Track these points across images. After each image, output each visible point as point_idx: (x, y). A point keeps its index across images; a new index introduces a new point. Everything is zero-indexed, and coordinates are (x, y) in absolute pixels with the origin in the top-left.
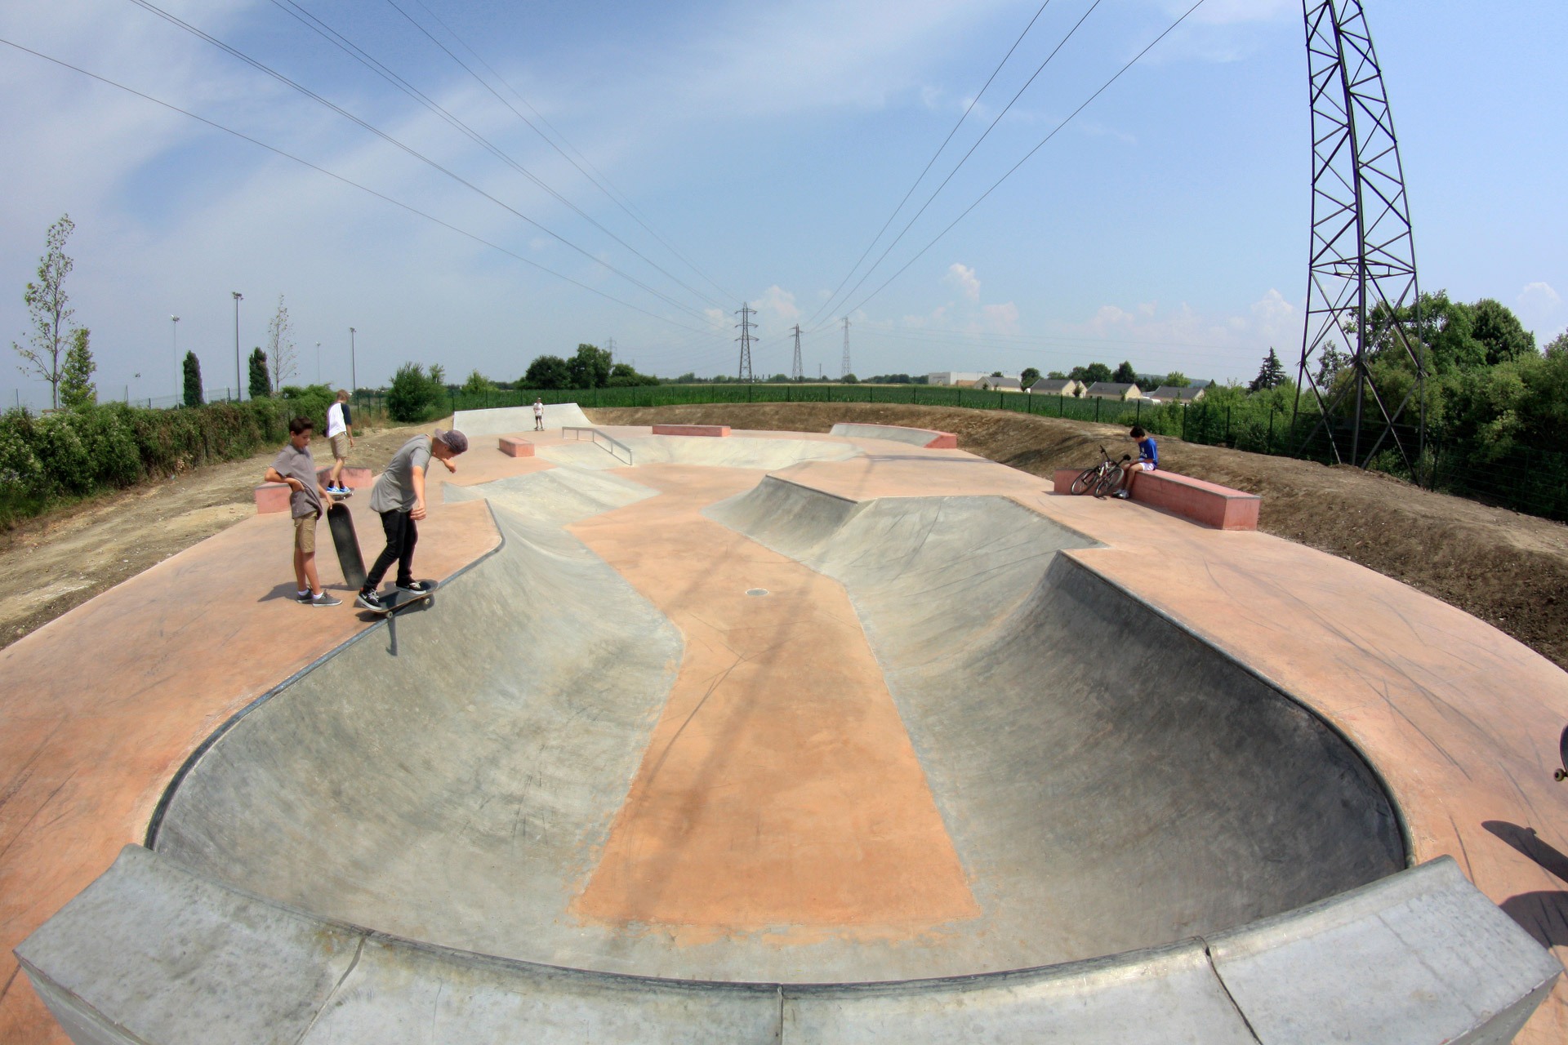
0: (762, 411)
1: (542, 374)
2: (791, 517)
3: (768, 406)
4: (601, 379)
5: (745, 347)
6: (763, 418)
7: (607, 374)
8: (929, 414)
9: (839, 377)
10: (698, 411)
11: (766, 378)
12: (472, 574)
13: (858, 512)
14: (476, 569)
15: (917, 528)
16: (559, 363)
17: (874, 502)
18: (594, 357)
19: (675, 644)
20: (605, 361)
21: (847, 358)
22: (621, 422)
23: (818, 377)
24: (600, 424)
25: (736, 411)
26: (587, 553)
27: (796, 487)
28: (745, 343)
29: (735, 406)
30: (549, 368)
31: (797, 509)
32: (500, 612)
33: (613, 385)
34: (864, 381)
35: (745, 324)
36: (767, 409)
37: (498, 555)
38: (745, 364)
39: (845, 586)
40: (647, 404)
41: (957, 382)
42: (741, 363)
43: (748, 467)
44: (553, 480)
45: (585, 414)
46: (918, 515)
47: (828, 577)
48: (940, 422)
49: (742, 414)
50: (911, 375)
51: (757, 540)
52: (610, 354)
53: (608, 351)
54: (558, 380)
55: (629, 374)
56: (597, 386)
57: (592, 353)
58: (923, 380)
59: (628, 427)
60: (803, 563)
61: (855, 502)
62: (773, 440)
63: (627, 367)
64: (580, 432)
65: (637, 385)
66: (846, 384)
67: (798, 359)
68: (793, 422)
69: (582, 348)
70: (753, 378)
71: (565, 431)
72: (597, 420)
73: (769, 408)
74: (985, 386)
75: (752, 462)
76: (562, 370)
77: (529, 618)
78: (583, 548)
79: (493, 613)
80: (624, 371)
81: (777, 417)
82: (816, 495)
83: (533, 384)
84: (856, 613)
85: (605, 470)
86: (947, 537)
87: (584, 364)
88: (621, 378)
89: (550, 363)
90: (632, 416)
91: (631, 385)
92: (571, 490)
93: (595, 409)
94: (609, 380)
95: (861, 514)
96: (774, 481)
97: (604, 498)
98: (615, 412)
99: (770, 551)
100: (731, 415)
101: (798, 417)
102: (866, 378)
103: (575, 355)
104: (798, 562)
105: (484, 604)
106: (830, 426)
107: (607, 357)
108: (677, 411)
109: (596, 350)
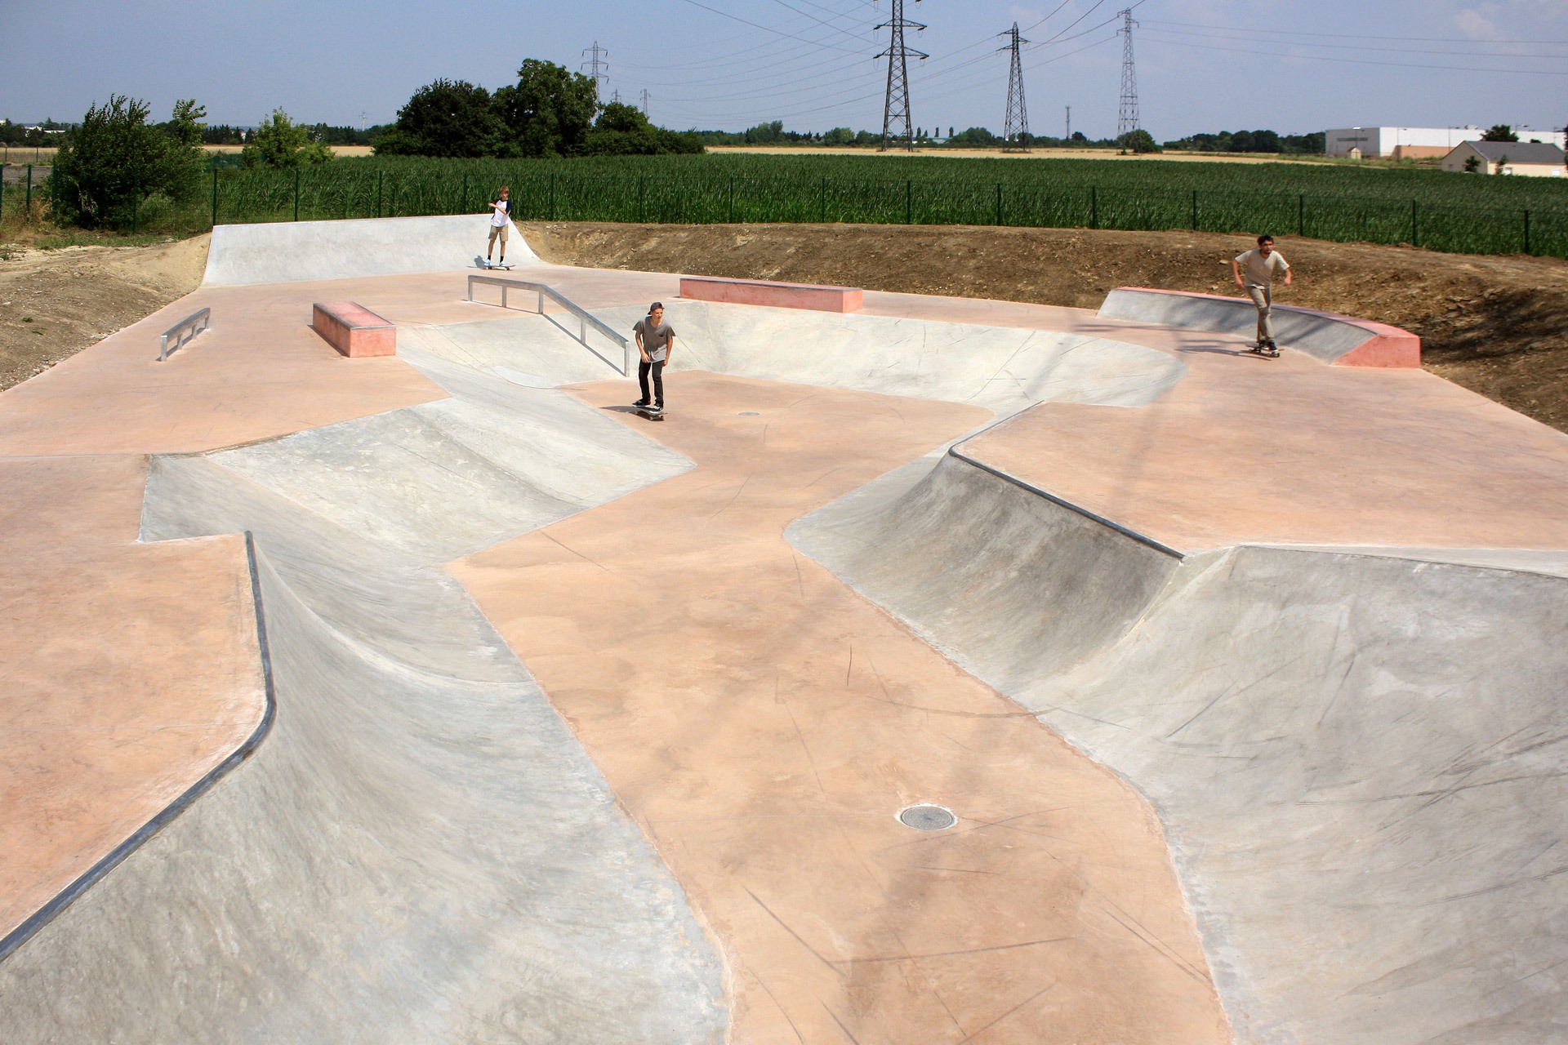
0: (936, 248)
1: (437, 120)
2: (1013, 574)
3: (950, 234)
4: (571, 137)
5: (897, 73)
6: (940, 265)
7: (585, 125)
8: (1343, 268)
9: (1113, 136)
10: (787, 237)
11: (945, 134)
12: (167, 840)
13: (1185, 582)
14: (179, 822)
15: (1345, 646)
16: (480, 97)
17: (1225, 558)
18: (556, 88)
19: (703, 1007)
20: (581, 98)
21: (1130, 98)
22: (608, 260)
23: (1062, 137)
24: (560, 263)
25: (878, 243)
26: (496, 658)
27: (1025, 493)
28: (897, 63)
29: (872, 233)
30: (455, 107)
31: (1028, 552)
32: (231, 947)
33: (596, 148)
34: (1170, 146)
35: (897, 22)
36: (950, 243)
37: (250, 763)
38: (897, 107)
39: (1159, 808)
40: (671, 213)
41: (1398, 149)
42: (887, 106)
43: (906, 391)
44: (433, 431)
45: (527, 237)
46: (1344, 607)
47: (1111, 773)
48: (1372, 292)
49: (890, 254)
50: (1282, 133)
51: (928, 634)
52: (593, 83)
53: (587, 72)
54: (471, 133)
55: (635, 126)
56: (560, 149)
57: (553, 79)
58: (1313, 144)
59: (624, 273)
60: (1043, 719)
61: (1179, 556)
62: (965, 325)
63: (631, 111)
64: (509, 290)
65: (651, 151)
66: (1131, 157)
67: (1016, 98)
68: (1011, 277)
69: (530, 69)
70: (915, 135)
71: (475, 285)
72: (553, 252)
73: (957, 236)
74: (1472, 164)
75: (914, 379)
76: (483, 113)
77: (311, 949)
78: (491, 641)
79: (213, 953)
80: (624, 120)
81: (972, 263)
82: (1076, 519)
83: (415, 141)
84: (1190, 910)
85: (563, 388)
86: (1432, 691)
87: (535, 102)
88: (616, 134)
89: (456, 96)
90: (635, 245)
91: (637, 151)
92: (473, 458)
93: (549, 225)
94: (591, 139)
95: (1192, 586)
96: (970, 468)
97: (553, 481)
98: (598, 233)
99: (960, 672)
100: (865, 253)
101: (1022, 265)
102: (1175, 138)
103: (515, 81)
104: (1032, 716)
105: (189, 929)
106: (1102, 292)
107: (585, 88)
108: (740, 240)
109: (562, 74)
